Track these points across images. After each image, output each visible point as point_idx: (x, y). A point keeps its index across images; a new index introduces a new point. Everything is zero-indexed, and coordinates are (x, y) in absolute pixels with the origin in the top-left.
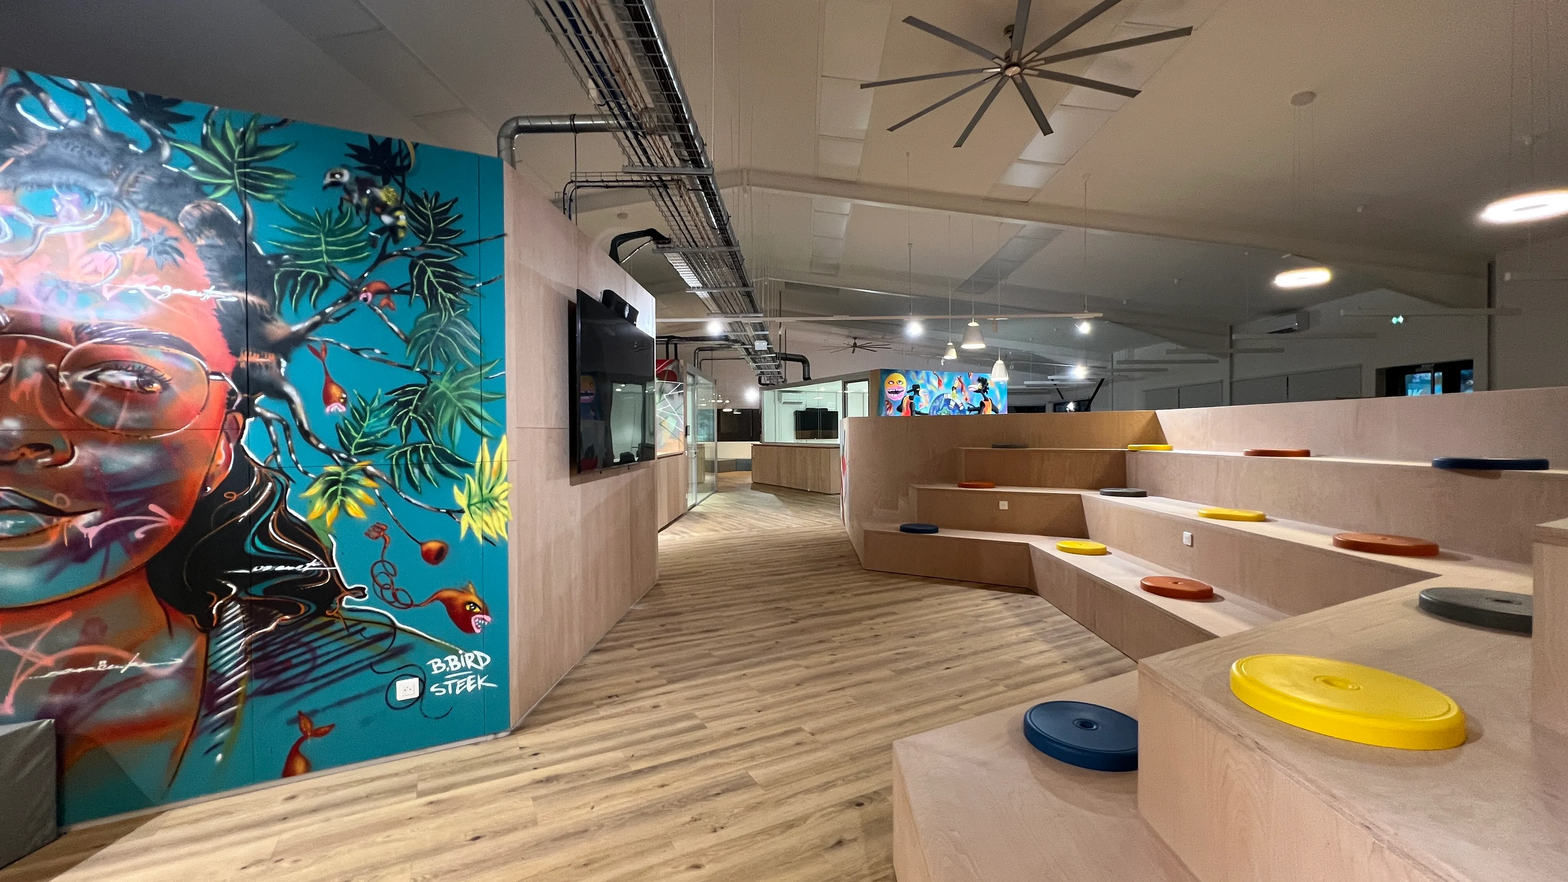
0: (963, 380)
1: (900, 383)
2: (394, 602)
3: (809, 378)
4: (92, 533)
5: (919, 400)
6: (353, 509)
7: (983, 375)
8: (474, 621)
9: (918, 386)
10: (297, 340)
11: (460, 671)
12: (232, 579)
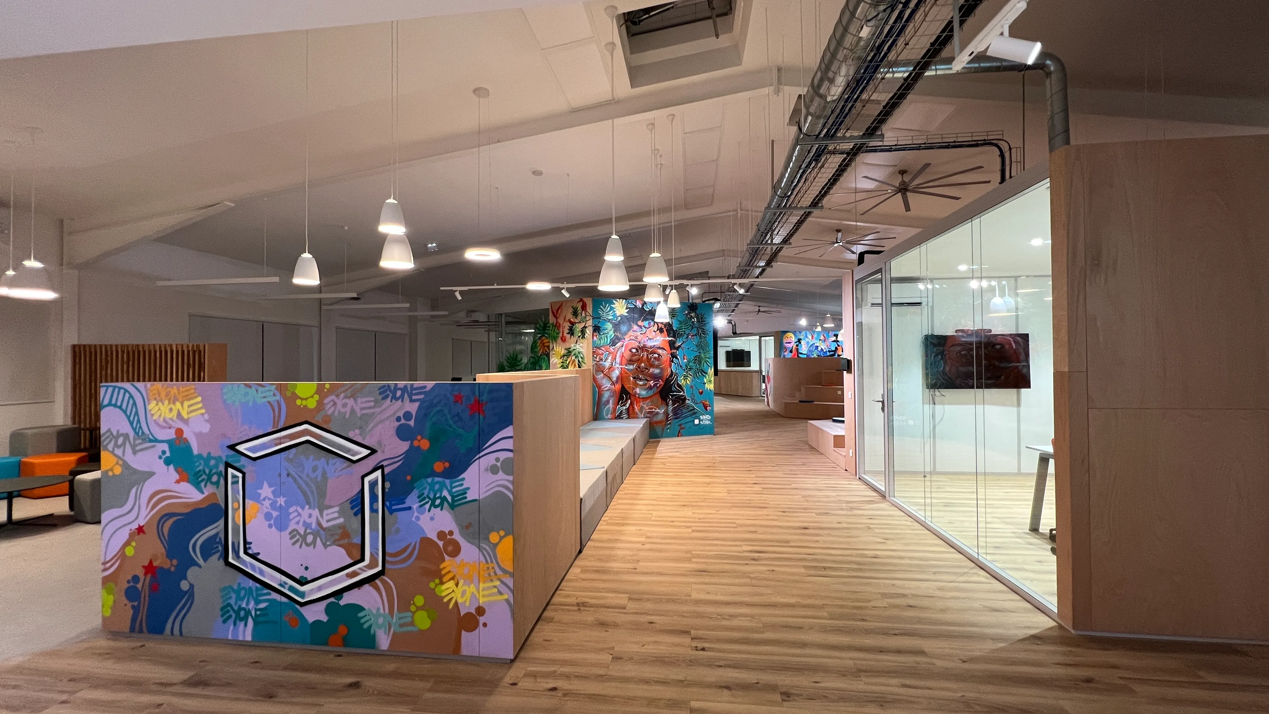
0: (825, 335)
1: (791, 338)
2: (694, 403)
3: (736, 333)
4: (652, 385)
5: (801, 347)
6: (688, 382)
7: (836, 333)
8: (708, 408)
9: (801, 339)
10: (680, 346)
11: (706, 419)
12: (671, 395)
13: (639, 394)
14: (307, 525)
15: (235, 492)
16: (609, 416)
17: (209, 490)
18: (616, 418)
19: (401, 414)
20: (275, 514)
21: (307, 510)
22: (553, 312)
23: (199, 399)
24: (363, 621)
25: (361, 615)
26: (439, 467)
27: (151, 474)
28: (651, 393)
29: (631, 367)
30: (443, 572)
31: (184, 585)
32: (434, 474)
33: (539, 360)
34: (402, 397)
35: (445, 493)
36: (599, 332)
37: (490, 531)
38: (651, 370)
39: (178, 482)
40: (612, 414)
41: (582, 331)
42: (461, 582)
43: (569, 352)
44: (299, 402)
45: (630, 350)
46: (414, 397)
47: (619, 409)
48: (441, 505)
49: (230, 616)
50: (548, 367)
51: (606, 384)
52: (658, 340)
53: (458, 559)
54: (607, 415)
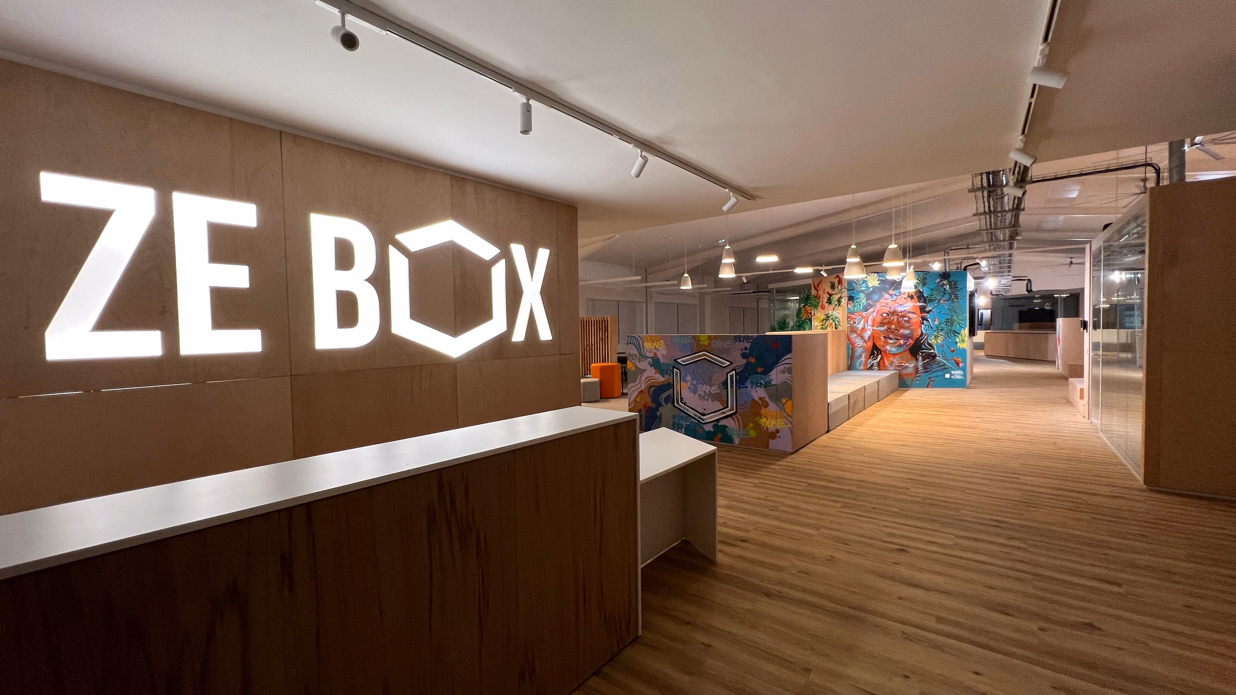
2: (945, 359)
3: (1031, 290)
4: (902, 343)
6: (939, 341)
8: (960, 365)
10: (930, 311)
11: (957, 374)
12: (921, 352)
13: (889, 351)
14: (705, 392)
15: (677, 378)
16: (862, 367)
17: (667, 377)
18: (868, 369)
19: (743, 348)
20: (692, 387)
21: (705, 386)
22: (814, 286)
23: (663, 341)
24: (728, 432)
25: (727, 429)
26: (760, 370)
27: (646, 370)
28: (901, 350)
29: (882, 329)
30: (762, 414)
31: (658, 414)
32: (757, 373)
33: (803, 323)
34: (743, 341)
35: (762, 381)
36: (853, 301)
37: (782, 398)
38: (901, 331)
39: (655, 373)
40: (864, 366)
41: (839, 300)
42: (769, 419)
43: (828, 317)
44: (701, 343)
45: (881, 315)
46: (748, 341)
47: (870, 363)
48: (760, 386)
49: (675, 427)
50: (811, 329)
51: (859, 342)
52: (909, 306)
53: (767, 409)
54: (860, 366)
